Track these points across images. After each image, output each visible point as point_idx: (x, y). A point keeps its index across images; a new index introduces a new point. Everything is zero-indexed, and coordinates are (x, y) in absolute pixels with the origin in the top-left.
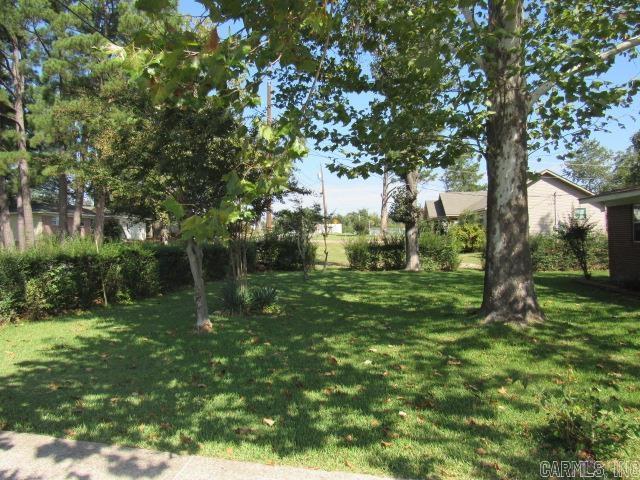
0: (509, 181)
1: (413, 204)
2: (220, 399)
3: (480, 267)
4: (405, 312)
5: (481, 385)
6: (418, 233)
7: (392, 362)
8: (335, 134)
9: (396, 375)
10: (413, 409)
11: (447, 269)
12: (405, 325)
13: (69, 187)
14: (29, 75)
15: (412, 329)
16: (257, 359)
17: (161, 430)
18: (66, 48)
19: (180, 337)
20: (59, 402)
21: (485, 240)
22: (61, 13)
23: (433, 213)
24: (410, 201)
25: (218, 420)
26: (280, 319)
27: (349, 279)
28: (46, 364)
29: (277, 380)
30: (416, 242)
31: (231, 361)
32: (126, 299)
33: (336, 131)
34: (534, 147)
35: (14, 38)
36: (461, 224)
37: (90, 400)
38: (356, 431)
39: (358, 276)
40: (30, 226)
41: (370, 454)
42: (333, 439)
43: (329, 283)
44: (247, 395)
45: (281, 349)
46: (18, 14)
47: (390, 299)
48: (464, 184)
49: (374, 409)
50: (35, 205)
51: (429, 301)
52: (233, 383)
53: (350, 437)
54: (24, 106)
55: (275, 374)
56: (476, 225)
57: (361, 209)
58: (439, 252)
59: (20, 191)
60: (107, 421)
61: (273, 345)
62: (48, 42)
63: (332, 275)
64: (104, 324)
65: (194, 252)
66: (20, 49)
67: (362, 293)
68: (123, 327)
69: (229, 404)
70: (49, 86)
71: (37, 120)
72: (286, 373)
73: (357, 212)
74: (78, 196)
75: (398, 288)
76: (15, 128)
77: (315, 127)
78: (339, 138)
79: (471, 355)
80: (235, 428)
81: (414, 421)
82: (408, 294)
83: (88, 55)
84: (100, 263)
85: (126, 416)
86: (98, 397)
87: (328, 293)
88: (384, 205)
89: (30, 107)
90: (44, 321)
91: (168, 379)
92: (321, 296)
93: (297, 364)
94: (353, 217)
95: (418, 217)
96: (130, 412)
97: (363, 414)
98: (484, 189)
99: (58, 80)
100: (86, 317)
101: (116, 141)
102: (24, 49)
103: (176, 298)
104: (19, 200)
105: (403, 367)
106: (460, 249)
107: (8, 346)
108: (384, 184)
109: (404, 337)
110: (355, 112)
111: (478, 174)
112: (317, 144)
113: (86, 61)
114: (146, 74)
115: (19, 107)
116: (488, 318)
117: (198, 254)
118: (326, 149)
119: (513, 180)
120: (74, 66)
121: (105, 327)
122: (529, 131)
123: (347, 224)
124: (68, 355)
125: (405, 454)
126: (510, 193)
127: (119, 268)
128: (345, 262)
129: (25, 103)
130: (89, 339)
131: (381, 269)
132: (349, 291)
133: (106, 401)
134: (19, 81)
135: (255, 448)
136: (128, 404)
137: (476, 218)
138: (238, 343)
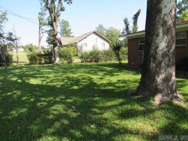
1: (56, 37)
11: (69, 63)
24: (55, 35)
30: (58, 53)
39: (34, 67)
43: (21, 72)
48: (67, 35)
56: (74, 48)
57: (30, 44)
58: (66, 56)
67: (40, 77)
73: (29, 44)
75: (57, 73)
87: (20, 79)
88: (40, 41)
92: (16, 82)
94: (27, 46)
108: (39, 34)
111: (71, 32)
123: (25, 49)
128: (28, 62)
131: (44, 64)
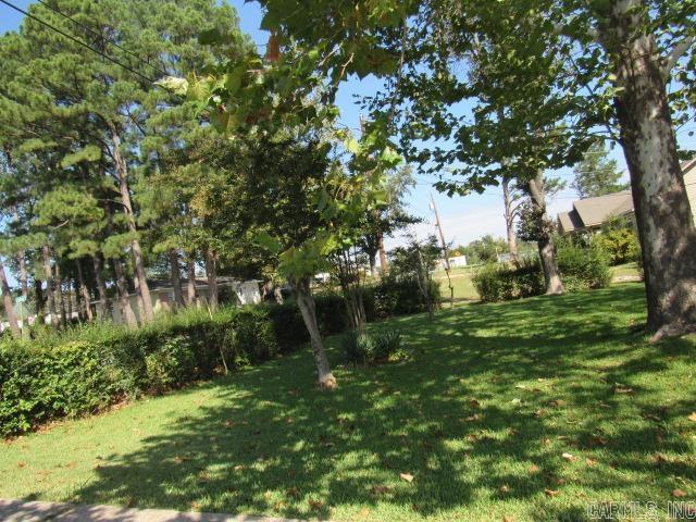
0: (656, 167)
1: (543, 218)
2: (351, 458)
3: (639, 278)
4: (553, 341)
5: (663, 413)
6: (555, 251)
7: (545, 398)
8: (438, 153)
9: (552, 412)
10: (580, 449)
11: (597, 286)
12: (556, 354)
13: (180, 261)
14: (129, 157)
15: (564, 358)
16: (387, 411)
17: (288, 495)
18: (159, 124)
19: (302, 396)
20: (184, 475)
21: (639, 247)
22: (150, 91)
23: (569, 226)
24: (538, 215)
25: (349, 480)
26: (409, 365)
27: (481, 312)
28: (171, 438)
29: (411, 432)
30: (554, 260)
31: (359, 416)
32: (246, 364)
33: (438, 149)
34: (681, 121)
35: (111, 124)
36: (606, 232)
37: (214, 471)
38: (511, 480)
39: (491, 308)
40: (149, 304)
41: (531, 506)
42: (485, 492)
43: (460, 320)
44: (380, 450)
45: (413, 397)
46: (111, 101)
47: (533, 328)
48: (601, 186)
49: (531, 454)
50: (151, 284)
51: (582, 324)
52: (363, 440)
53: (505, 487)
54: (129, 189)
55: (409, 426)
56: (625, 231)
57: (485, 236)
58: (583, 269)
59: (136, 271)
60: (231, 490)
61: (404, 393)
62: (142, 123)
63: (460, 312)
64: (226, 392)
65: (306, 304)
66: (118, 135)
67: (498, 326)
68: (245, 393)
69: (361, 462)
70: (149, 164)
71: (142, 199)
72: (422, 422)
73: (480, 239)
74: (189, 268)
75: (540, 316)
76: (123, 211)
77: (415, 150)
78: (443, 155)
79: (644, 379)
80: (369, 487)
81: (584, 464)
82: (553, 321)
83: (180, 127)
84: (216, 330)
85: (251, 483)
86: (223, 466)
87: (459, 331)
88: (509, 227)
89: (133, 187)
90: (168, 395)
91: (293, 442)
92: (452, 336)
93: (433, 411)
94: (476, 246)
95: (551, 231)
96: (255, 479)
97: (519, 460)
98: (626, 188)
99: (156, 157)
100: (208, 387)
101: (210, 199)
102: (122, 134)
103: (296, 357)
104: (136, 280)
105: (560, 402)
106: (609, 261)
107: (136, 423)
108: (506, 203)
109: (555, 369)
110: (455, 119)
111: (616, 172)
112: (420, 168)
113: (179, 133)
114: (212, 103)
115: (124, 190)
116: (659, 334)
117: (310, 305)
118: (431, 171)
119: (661, 164)
120: (168, 141)
121: (228, 394)
122: (671, 104)
123: (470, 255)
124: (192, 427)
125: (578, 503)
126: (660, 179)
127: (234, 334)
128: (475, 295)
129: (129, 184)
130: (212, 409)
131: (518, 297)
132: (482, 326)
133: (230, 470)
134: (121, 164)
135: (394, 507)
136: (253, 471)
137: (623, 222)
138: (365, 396)
